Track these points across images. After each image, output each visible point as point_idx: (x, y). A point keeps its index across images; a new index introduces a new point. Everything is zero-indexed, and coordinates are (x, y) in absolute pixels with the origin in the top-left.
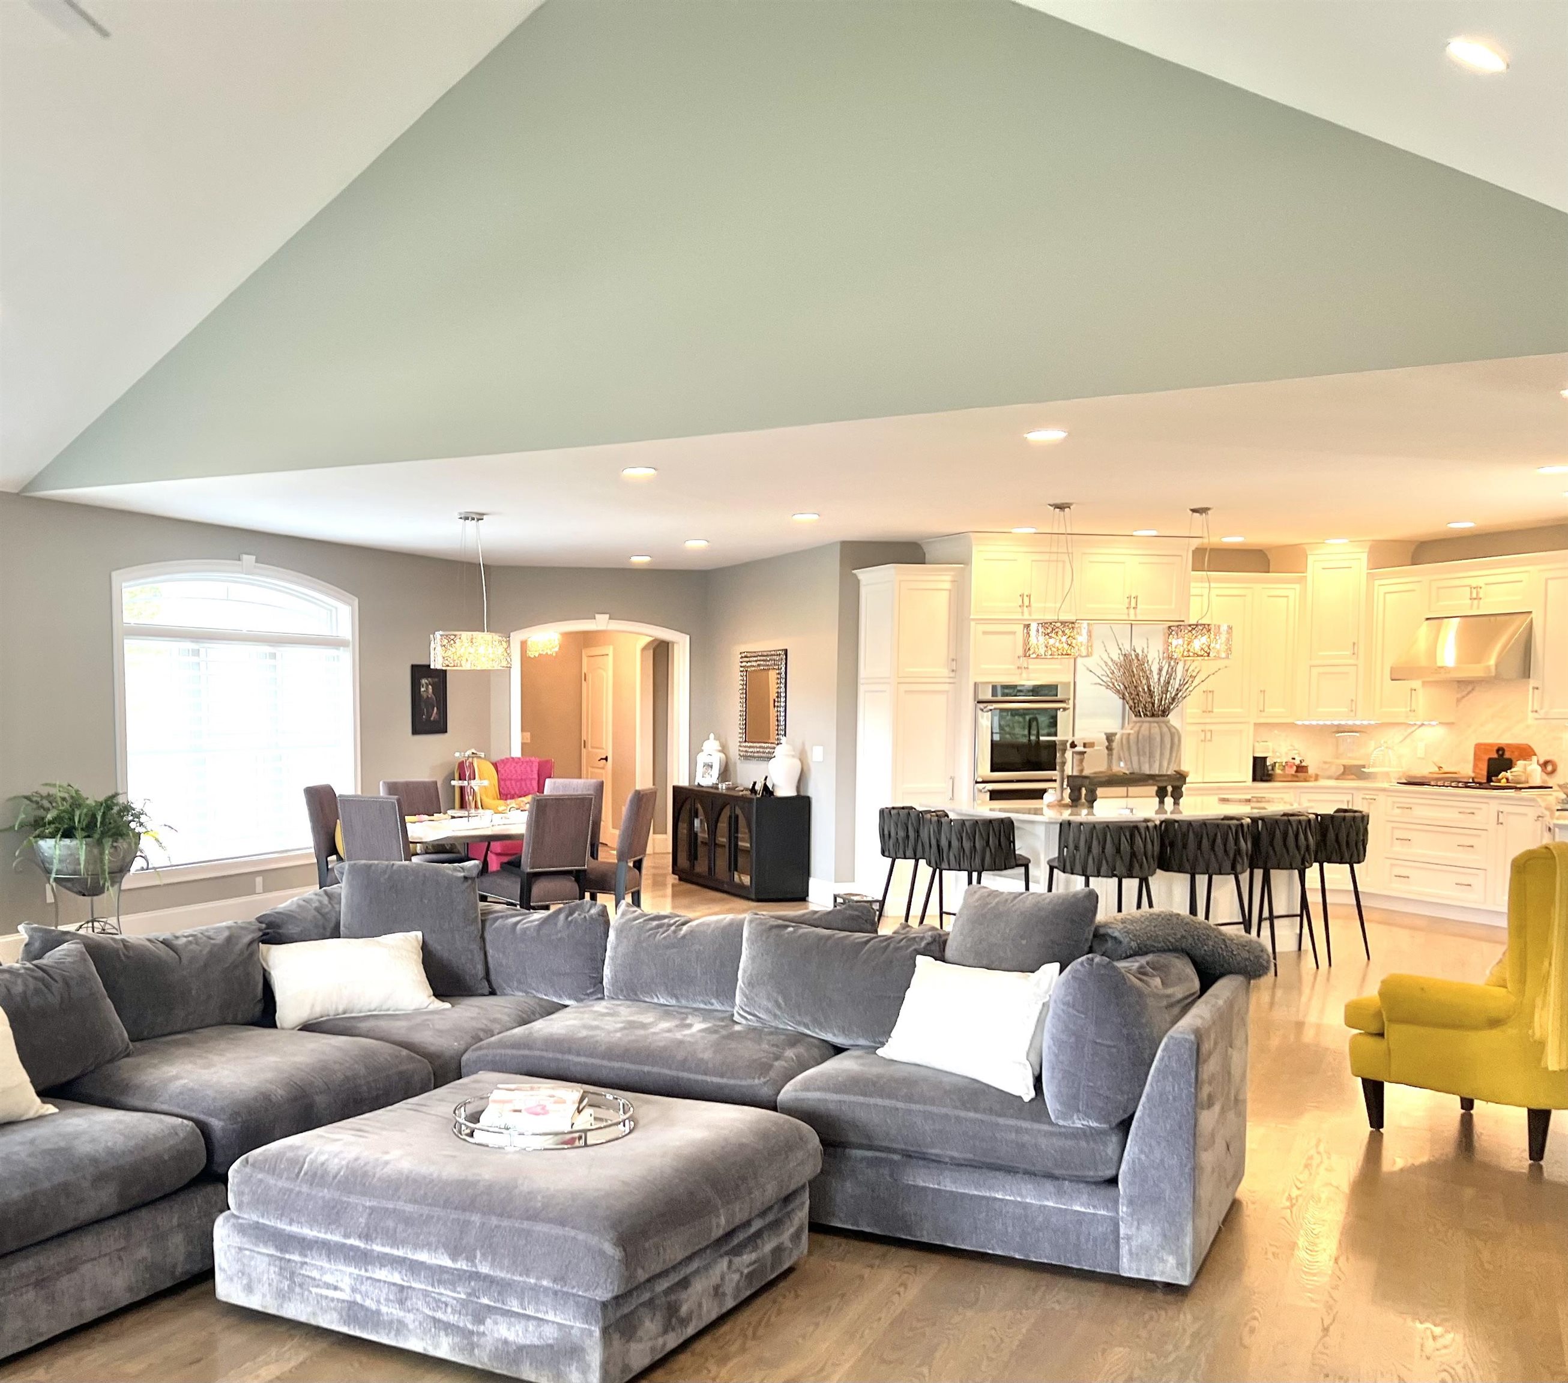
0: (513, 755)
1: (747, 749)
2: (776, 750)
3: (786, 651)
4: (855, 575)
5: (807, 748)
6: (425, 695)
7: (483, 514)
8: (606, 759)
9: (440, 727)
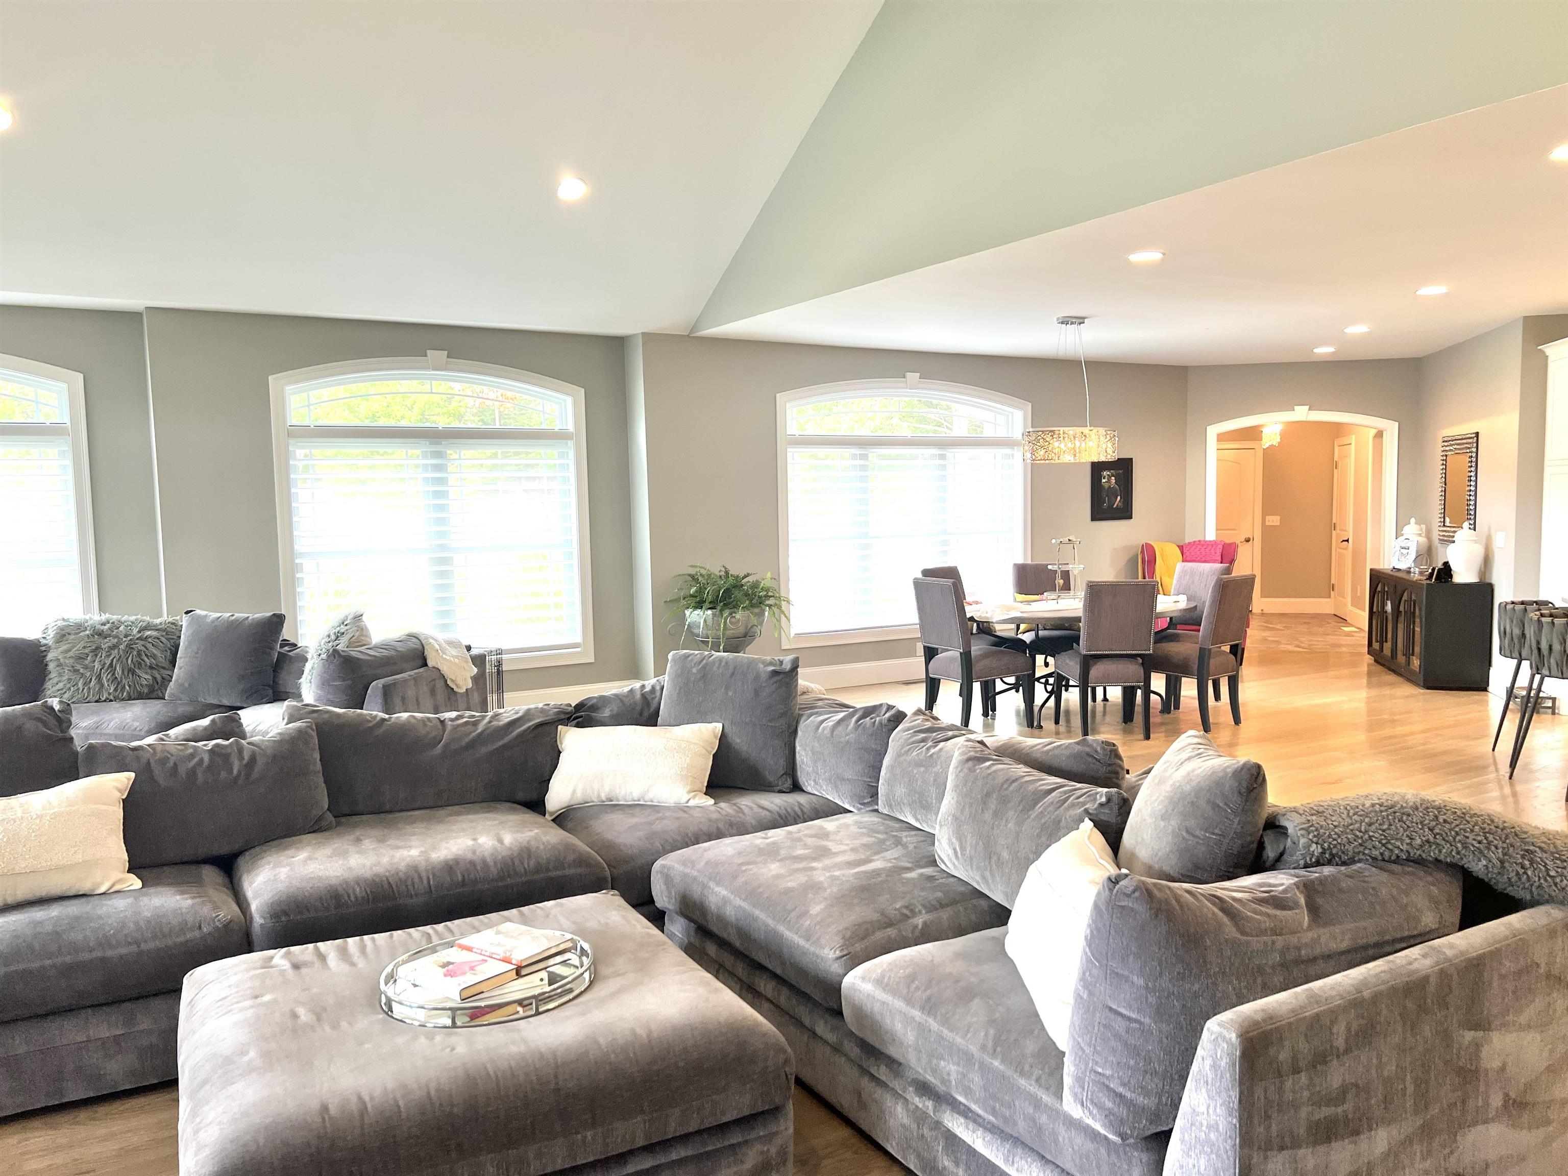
0: (1208, 539)
1: (1444, 533)
2: (1456, 535)
3: (1477, 434)
4: (1542, 352)
5: (1493, 533)
6: (1106, 486)
7: (1084, 318)
8: (1347, 541)
9: (1125, 513)
